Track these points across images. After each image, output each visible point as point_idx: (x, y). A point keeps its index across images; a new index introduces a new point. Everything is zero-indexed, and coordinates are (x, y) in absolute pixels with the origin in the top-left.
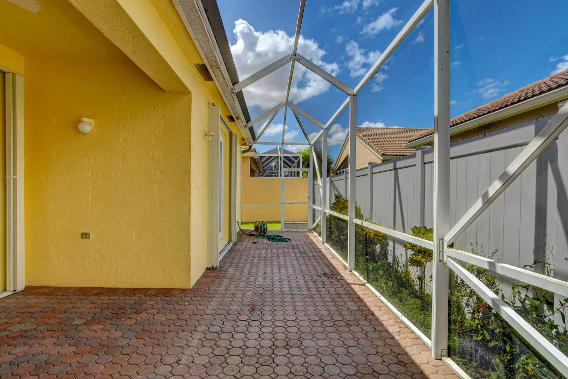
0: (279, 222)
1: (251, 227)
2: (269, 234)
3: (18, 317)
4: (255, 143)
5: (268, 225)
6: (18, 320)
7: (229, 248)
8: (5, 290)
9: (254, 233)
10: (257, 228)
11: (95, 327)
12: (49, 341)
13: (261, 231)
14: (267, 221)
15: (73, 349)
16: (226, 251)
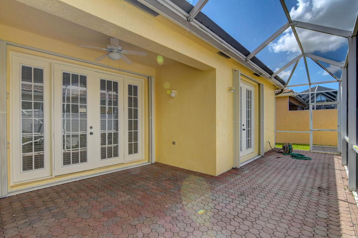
0: (309, 145)
1: (281, 147)
2: (293, 153)
3: (148, 172)
4: (285, 87)
5: (293, 146)
6: (148, 173)
7: (255, 159)
8: (149, 162)
9: (282, 151)
10: (284, 148)
11: (167, 182)
12: (152, 182)
13: (287, 150)
14: (292, 143)
15: (156, 187)
16: (253, 160)
